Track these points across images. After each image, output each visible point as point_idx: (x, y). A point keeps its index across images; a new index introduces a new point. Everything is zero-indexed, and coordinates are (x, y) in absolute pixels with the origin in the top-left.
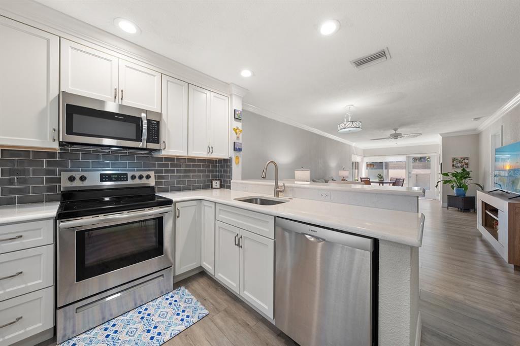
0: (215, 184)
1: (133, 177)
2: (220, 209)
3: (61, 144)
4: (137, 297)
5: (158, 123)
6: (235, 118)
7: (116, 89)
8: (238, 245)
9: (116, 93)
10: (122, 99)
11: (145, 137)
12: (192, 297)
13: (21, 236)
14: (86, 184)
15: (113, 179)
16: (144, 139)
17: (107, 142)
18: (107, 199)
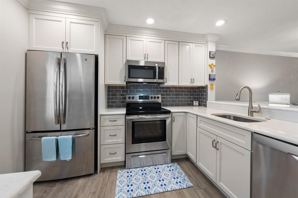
0: (195, 103)
1: (152, 98)
2: (200, 120)
3: (127, 83)
4: (154, 160)
5: (163, 68)
6: (210, 57)
7: (145, 54)
8: (215, 147)
9: (145, 56)
10: (147, 58)
11: (157, 76)
12: (182, 171)
13: (116, 120)
14: (134, 100)
15: (144, 98)
16: (157, 78)
17: (141, 80)
18: (141, 108)
